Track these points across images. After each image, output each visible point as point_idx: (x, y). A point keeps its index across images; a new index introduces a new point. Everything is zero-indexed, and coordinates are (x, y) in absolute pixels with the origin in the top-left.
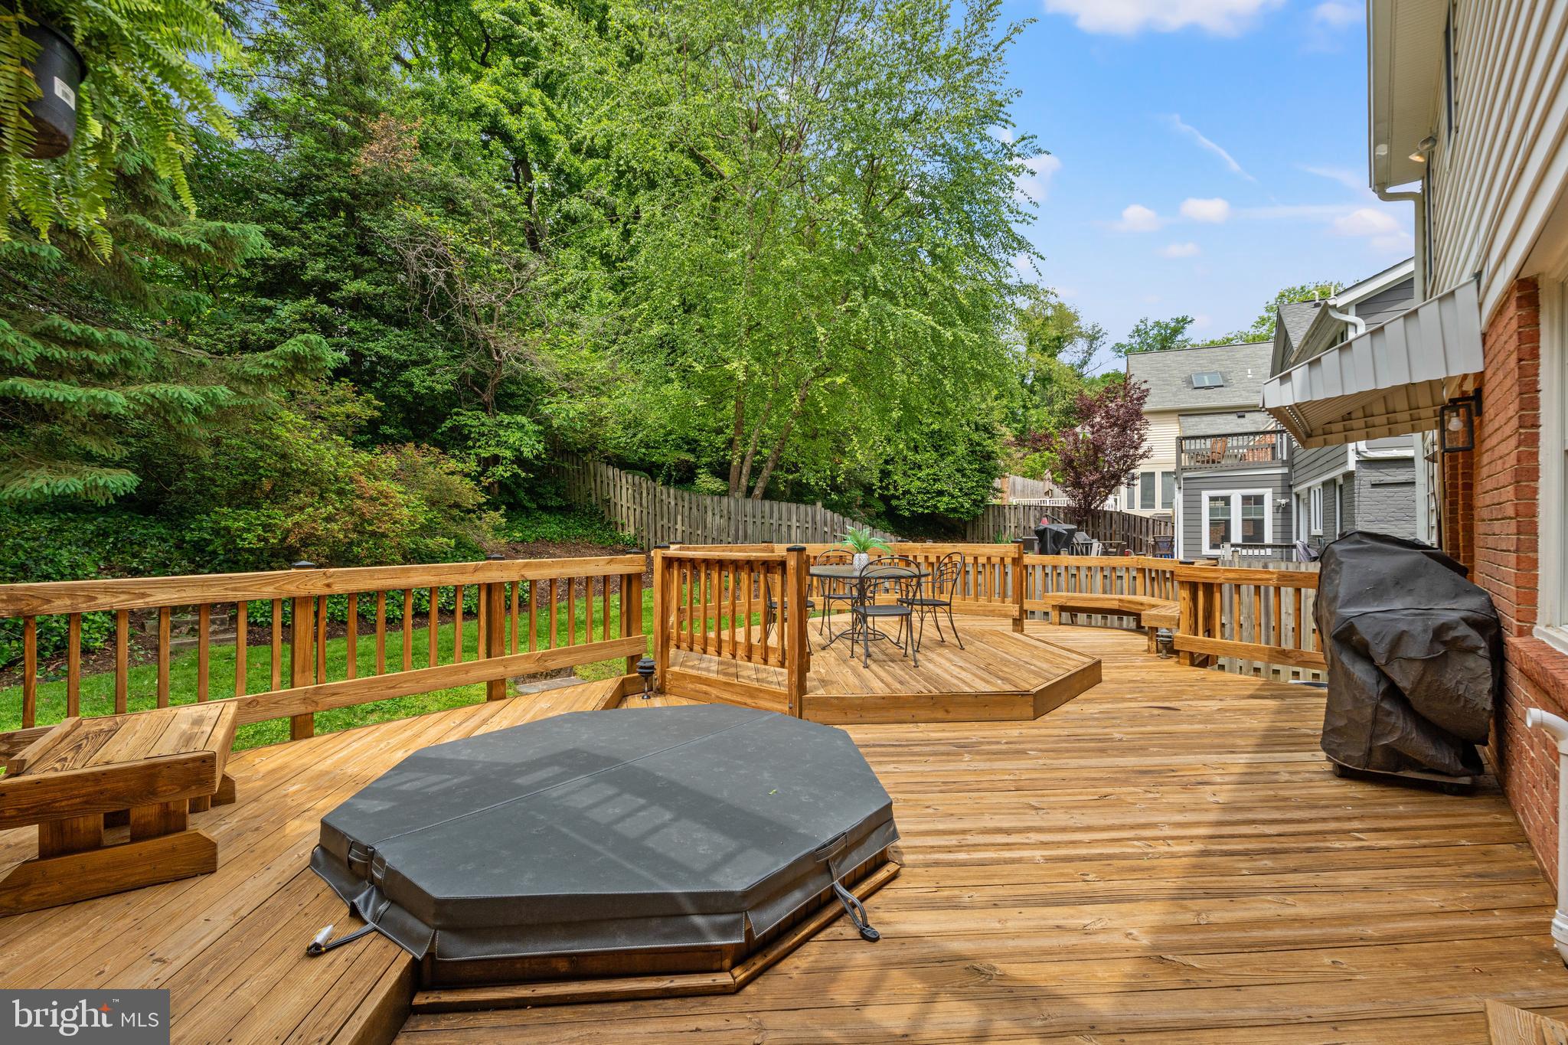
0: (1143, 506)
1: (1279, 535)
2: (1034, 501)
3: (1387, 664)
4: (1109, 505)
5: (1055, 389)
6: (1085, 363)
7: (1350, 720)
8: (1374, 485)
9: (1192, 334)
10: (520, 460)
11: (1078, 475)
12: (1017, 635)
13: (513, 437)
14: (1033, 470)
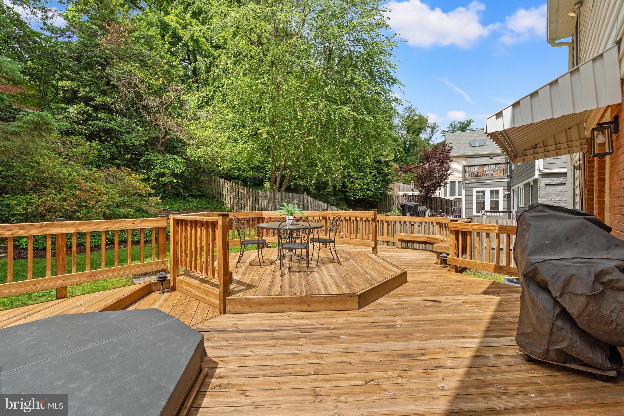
0: (450, 195)
1: (506, 207)
2: (407, 193)
3: (560, 297)
4: (437, 194)
5: (418, 149)
6: (430, 138)
7: (535, 330)
8: (547, 185)
9: (472, 126)
10: (174, 175)
11: (423, 183)
12: (373, 256)
13: (172, 164)
14: (407, 181)
